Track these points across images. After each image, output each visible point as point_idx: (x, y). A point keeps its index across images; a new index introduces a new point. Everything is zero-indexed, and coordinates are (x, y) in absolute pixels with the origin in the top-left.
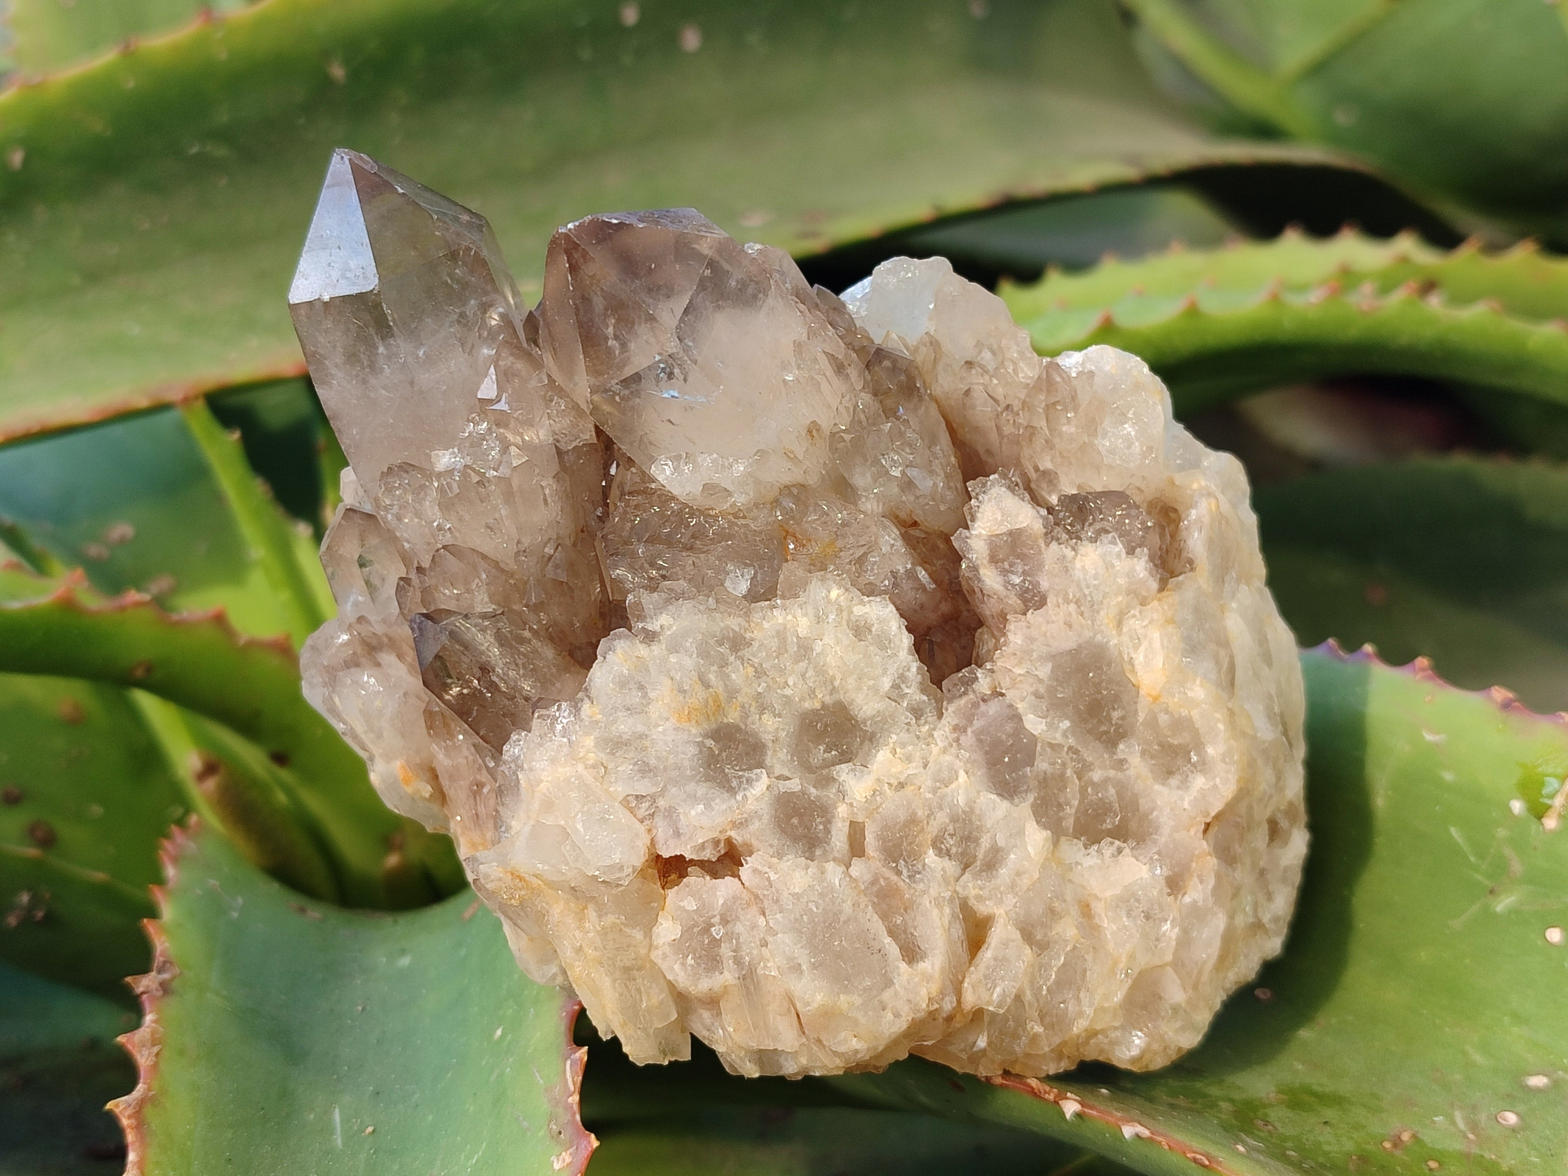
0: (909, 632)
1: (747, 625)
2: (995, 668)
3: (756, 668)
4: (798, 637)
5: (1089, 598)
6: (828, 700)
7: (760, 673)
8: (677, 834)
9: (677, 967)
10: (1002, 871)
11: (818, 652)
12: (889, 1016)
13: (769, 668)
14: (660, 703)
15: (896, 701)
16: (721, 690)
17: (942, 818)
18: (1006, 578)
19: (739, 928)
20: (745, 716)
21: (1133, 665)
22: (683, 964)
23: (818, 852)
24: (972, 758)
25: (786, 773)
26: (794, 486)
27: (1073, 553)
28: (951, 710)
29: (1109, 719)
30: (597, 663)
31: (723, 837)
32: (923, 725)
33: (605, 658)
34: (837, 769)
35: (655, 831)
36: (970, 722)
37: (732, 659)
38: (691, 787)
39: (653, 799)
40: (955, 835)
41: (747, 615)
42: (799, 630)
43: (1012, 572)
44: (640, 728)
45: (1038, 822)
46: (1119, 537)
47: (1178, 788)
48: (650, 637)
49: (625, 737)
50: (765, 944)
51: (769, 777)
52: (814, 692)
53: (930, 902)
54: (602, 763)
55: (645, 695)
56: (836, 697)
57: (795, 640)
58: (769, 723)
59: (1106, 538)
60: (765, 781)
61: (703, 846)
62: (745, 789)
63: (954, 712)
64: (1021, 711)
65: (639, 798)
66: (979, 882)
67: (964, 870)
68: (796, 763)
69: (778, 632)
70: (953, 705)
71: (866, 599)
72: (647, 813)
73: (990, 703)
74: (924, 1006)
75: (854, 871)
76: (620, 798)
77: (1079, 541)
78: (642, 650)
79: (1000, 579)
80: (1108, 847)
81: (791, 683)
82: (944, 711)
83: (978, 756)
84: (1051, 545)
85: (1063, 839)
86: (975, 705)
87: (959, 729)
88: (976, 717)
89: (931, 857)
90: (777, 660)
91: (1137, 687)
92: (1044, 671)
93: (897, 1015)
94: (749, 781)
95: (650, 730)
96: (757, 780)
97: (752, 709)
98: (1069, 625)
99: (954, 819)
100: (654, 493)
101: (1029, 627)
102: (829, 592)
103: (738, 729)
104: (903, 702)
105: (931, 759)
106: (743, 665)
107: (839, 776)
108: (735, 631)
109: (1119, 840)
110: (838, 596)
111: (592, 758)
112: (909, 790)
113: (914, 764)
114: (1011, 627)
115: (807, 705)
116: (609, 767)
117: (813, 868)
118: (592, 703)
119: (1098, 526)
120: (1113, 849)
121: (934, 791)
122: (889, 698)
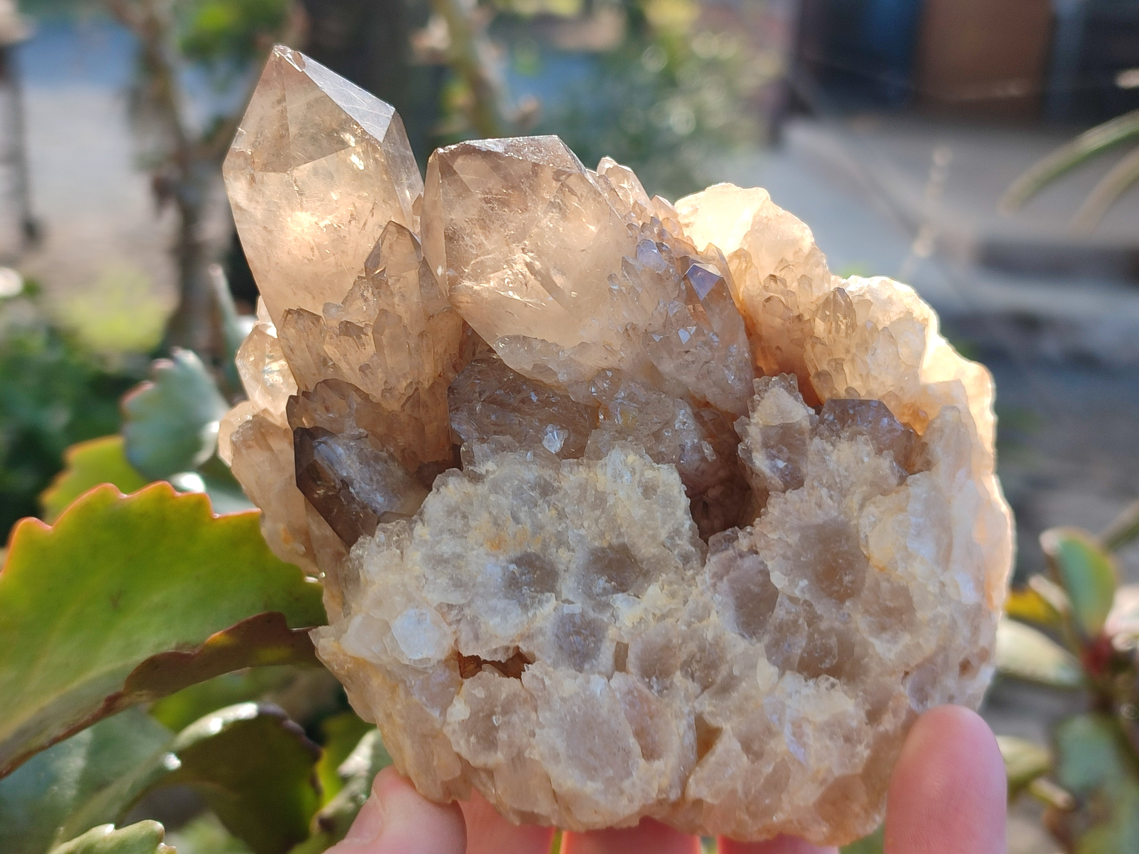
0: (688, 496)
1: (556, 476)
2: (753, 532)
3: (559, 511)
4: (596, 490)
5: (839, 485)
6: (615, 542)
7: (561, 515)
8: (477, 638)
9: (462, 742)
10: (735, 695)
11: (610, 504)
12: (625, 801)
13: (569, 512)
14: (478, 531)
15: (669, 549)
16: (528, 527)
17: (692, 647)
18: (773, 462)
19: (515, 719)
20: (545, 547)
21: (867, 542)
22: (468, 741)
23: (587, 666)
24: (724, 601)
25: (571, 598)
26: (609, 370)
27: (832, 448)
28: (714, 561)
29: (841, 580)
30: (432, 494)
31: (513, 645)
32: (689, 570)
33: (438, 491)
34: (614, 598)
35: (459, 633)
36: (728, 572)
37: (540, 502)
38: (493, 602)
39: (461, 608)
40: (700, 662)
41: (557, 469)
42: (598, 485)
43: (779, 458)
44: (459, 550)
45: (769, 659)
46: (871, 440)
47: (888, 641)
48: (476, 478)
49: (446, 556)
50: (533, 734)
51: (557, 600)
52: (603, 534)
53: (671, 714)
54: (424, 575)
55: (467, 524)
56: (621, 540)
57: (593, 492)
58: (564, 556)
59: (861, 439)
60: (553, 602)
61: (496, 651)
62: (536, 608)
63: (714, 563)
64: (770, 567)
65: (450, 607)
66: (714, 701)
67: (703, 691)
68: (581, 590)
69: (580, 485)
70: (715, 557)
71: (655, 465)
72: (455, 619)
73: (745, 559)
74: (654, 795)
75: (614, 683)
76: (435, 605)
77: (838, 439)
78: (468, 487)
79: (767, 462)
80: (825, 682)
81: (586, 525)
82: (707, 561)
83: (730, 601)
84: (814, 439)
85: (788, 673)
86: (733, 560)
87: (718, 576)
88: (732, 569)
89: (678, 677)
90: (577, 506)
91: (867, 559)
92: (794, 539)
93: (631, 800)
94: (540, 602)
95: (467, 553)
96: (547, 602)
97: (552, 543)
98: (819, 506)
99: (702, 649)
100: (495, 363)
101: (785, 503)
102: (627, 457)
103: (538, 557)
104: (675, 550)
105: (690, 599)
106: (549, 508)
107: (615, 604)
108: (547, 480)
109: (834, 676)
110: (634, 461)
111: (418, 570)
112: (669, 621)
113: (676, 601)
114: (772, 501)
115: (597, 544)
116: (429, 579)
117: (581, 678)
118: (424, 525)
119: (855, 428)
120: (827, 684)
121: (689, 625)
122: (664, 546)
